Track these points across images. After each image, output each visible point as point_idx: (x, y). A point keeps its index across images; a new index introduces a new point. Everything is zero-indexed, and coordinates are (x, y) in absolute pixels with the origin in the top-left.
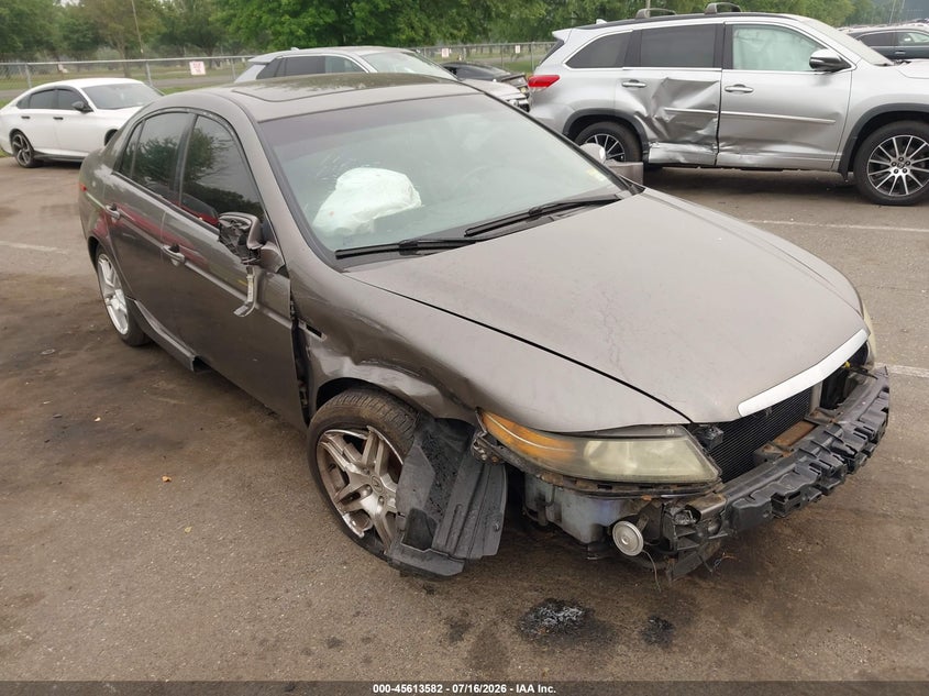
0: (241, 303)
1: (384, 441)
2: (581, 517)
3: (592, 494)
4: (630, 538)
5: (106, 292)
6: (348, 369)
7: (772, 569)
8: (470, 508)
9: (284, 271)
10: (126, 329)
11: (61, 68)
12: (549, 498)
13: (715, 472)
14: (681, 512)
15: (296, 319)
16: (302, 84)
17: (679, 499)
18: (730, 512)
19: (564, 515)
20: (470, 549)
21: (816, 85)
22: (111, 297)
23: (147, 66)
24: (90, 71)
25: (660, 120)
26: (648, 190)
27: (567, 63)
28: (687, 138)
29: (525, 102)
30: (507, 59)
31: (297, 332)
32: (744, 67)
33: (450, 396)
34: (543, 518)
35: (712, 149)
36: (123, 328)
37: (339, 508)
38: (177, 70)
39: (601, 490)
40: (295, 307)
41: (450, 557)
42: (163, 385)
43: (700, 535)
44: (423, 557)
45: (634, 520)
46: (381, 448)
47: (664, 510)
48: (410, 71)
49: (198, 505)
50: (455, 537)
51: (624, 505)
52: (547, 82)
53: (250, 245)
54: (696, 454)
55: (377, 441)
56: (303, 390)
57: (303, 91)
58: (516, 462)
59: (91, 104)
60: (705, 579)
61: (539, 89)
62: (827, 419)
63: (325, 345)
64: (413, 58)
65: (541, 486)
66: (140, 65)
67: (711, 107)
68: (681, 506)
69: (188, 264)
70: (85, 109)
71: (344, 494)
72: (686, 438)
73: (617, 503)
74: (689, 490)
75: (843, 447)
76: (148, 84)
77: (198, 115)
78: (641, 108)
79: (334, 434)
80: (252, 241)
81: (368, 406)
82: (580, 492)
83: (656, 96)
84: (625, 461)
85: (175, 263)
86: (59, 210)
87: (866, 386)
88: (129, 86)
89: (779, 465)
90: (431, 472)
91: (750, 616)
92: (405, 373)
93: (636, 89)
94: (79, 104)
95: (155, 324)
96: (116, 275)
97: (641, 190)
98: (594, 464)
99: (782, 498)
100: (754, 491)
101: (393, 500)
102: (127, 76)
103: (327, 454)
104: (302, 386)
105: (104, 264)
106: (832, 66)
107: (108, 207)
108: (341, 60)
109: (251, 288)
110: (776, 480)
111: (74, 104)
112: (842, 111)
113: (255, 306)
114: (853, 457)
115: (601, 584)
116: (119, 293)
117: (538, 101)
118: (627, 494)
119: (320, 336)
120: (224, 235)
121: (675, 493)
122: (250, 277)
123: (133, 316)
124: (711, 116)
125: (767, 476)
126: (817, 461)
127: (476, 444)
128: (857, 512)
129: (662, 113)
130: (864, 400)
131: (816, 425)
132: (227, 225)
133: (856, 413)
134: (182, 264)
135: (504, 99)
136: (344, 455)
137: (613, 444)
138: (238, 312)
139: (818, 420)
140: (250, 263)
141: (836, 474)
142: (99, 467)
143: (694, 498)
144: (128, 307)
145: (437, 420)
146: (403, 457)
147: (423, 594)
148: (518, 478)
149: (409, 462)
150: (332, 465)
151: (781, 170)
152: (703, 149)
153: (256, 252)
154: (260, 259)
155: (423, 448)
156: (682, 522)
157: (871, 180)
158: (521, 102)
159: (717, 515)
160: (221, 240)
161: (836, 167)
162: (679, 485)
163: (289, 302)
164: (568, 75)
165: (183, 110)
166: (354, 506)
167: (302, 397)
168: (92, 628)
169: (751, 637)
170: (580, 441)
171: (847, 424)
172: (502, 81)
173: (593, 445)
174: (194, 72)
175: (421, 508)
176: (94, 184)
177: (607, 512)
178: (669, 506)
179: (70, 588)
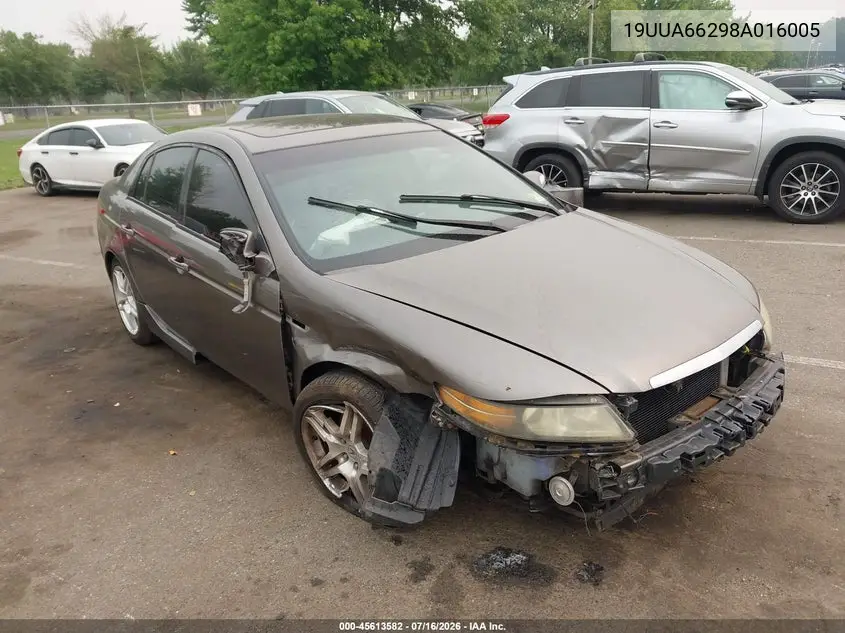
0: (237, 303)
1: (358, 414)
2: (522, 474)
3: (530, 452)
4: (563, 491)
5: (119, 299)
6: (328, 354)
7: (688, 523)
8: (429, 470)
9: (274, 275)
10: (136, 330)
11: (73, 110)
12: (496, 459)
13: (631, 433)
14: (604, 467)
15: (284, 314)
16: (287, 123)
17: (603, 457)
18: (646, 468)
19: (510, 474)
20: (430, 502)
21: (732, 121)
22: (123, 303)
23: (152, 109)
24: (99, 113)
25: (598, 151)
26: (580, 209)
27: (516, 104)
28: (623, 167)
29: (481, 137)
30: (467, 100)
31: (285, 326)
32: (670, 107)
33: (412, 374)
34: (492, 478)
35: (645, 176)
36: (133, 329)
37: (320, 474)
38: (176, 112)
39: (538, 449)
40: (283, 304)
41: (413, 508)
42: (167, 376)
43: (621, 486)
44: (391, 508)
45: (566, 476)
46: (355, 420)
47: (591, 466)
48: (381, 112)
49: (200, 474)
50: (418, 491)
51: (557, 463)
52: (499, 120)
53: (246, 254)
54: (616, 419)
55: (352, 414)
56: (290, 374)
57: (287, 129)
58: (467, 428)
59: (103, 141)
60: (631, 531)
61: (492, 126)
62: (729, 394)
63: (308, 335)
64: (384, 101)
65: (489, 449)
66: (143, 107)
67: (643, 140)
68: (605, 463)
69: (191, 272)
70: (98, 146)
71: (325, 461)
72: (607, 406)
73: (553, 460)
74: (611, 449)
75: (743, 416)
76: (152, 123)
77: (199, 149)
78: (580, 141)
79: (316, 410)
80: (248, 251)
81: (343, 385)
82: (519, 451)
83: (594, 131)
84: (557, 425)
85: (180, 271)
86: (75, 232)
87: (766, 367)
88: (136, 126)
89: (687, 430)
90: (397, 439)
91: (669, 560)
92: (375, 356)
93: (575, 126)
94: (94, 141)
95: (161, 325)
96: (129, 284)
97: (574, 209)
98: (531, 428)
99: (690, 457)
100: (665, 451)
101: (366, 464)
102: (132, 117)
103: (310, 427)
104: (289, 371)
105: (118, 275)
106: (746, 105)
107: (124, 226)
108: (321, 102)
109: (247, 291)
110: (685, 442)
111: (89, 141)
112: (755, 143)
113: (250, 304)
114: (750, 424)
115: (542, 535)
116: (131, 299)
117: (492, 136)
118: (559, 453)
119: (303, 327)
120: (224, 247)
121: (598, 451)
122: (246, 281)
123: (143, 319)
124: (642, 149)
125: (677, 439)
126: (719, 427)
127: (434, 414)
128: (763, 477)
129: (600, 145)
130: (762, 379)
131: (721, 399)
132: (227, 238)
133: (755, 389)
134: (186, 273)
135: (460, 135)
136: (324, 428)
137: (547, 411)
138: (236, 309)
139: (724, 395)
140: (246, 270)
141: (736, 438)
142: (115, 444)
143: (616, 456)
144: (139, 311)
145: (402, 395)
146: (373, 425)
147: (392, 544)
148: (469, 441)
149: (379, 430)
150: (315, 437)
151: (705, 193)
152: (636, 177)
153: (251, 260)
154: (254, 266)
155: (390, 418)
156: (606, 475)
157: (784, 202)
158: (477, 138)
159: (634, 470)
160: (222, 251)
161: (753, 190)
162: (602, 444)
163: (279, 301)
164: (517, 114)
165: (188, 145)
166: (333, 472)
167: (289, 381)
168: (114, 571)
169: (670, 577)
170: (519, 408)
171: (747, 398)
172: (462, 120)
173: (530, 412)
174: (191, 113)
175: (388, 467)
176: (110, 208)
177: (543, 468)
178: (594, 463)
179: (94, 540)
